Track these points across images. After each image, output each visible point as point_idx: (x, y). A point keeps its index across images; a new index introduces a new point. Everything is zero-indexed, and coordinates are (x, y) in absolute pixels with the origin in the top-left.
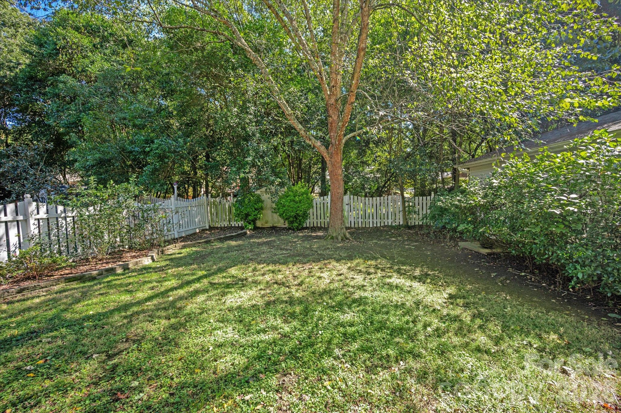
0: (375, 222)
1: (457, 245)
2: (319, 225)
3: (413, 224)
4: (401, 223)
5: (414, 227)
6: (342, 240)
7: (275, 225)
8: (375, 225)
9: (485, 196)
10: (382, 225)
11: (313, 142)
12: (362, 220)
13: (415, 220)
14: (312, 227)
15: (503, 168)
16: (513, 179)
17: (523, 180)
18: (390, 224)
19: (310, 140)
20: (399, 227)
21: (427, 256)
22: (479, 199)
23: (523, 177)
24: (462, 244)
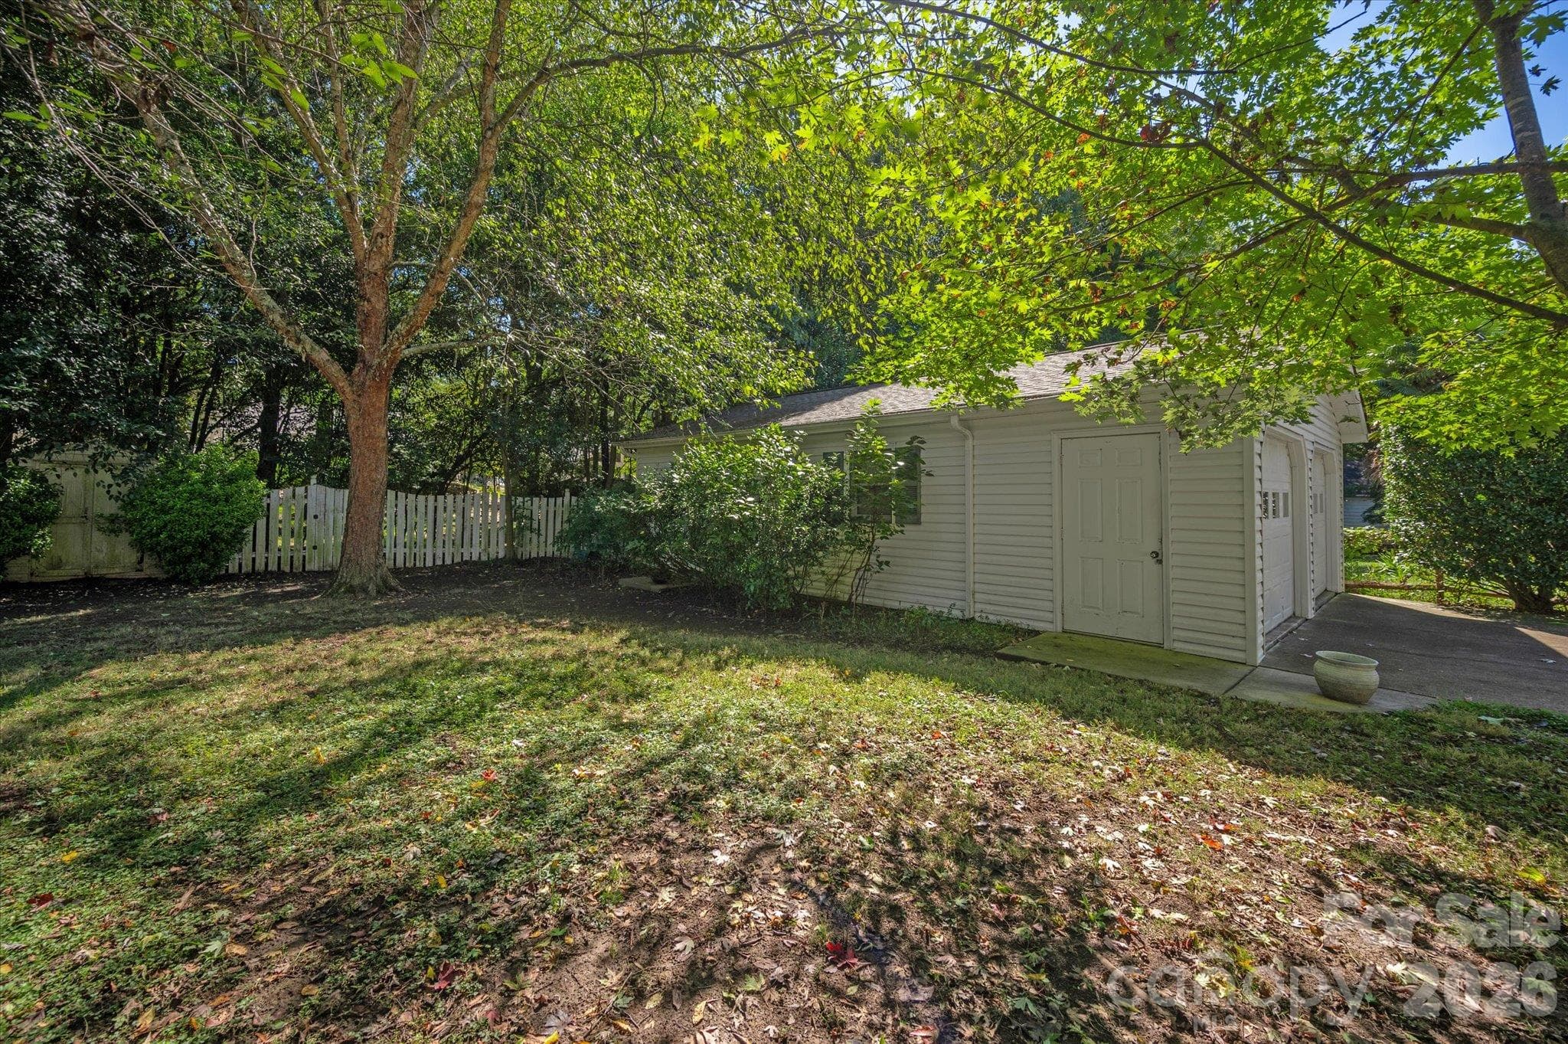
0: (439, 554)
1: (615, 584)
2: (272, 567)
3: (526, 556)
4: (501, 555)
5: (530, 562)
6: (378, 592)
7: (95, 573)
8: (439, 562)
9: (663, 498)
10: (457, 559)
11: (308, 348)
12: (407, 550)
13: (534, 548)
14: (248, 575)
15: (685, 458)
16: (696, 476)
17: (707, 477)
18: (475, 558)
19: (298, 341)
20: (496, 564)
21: (572, 604)
22: (655, 502)
23: (708, 473)
24: (625, 582)
